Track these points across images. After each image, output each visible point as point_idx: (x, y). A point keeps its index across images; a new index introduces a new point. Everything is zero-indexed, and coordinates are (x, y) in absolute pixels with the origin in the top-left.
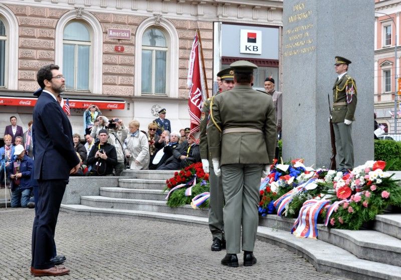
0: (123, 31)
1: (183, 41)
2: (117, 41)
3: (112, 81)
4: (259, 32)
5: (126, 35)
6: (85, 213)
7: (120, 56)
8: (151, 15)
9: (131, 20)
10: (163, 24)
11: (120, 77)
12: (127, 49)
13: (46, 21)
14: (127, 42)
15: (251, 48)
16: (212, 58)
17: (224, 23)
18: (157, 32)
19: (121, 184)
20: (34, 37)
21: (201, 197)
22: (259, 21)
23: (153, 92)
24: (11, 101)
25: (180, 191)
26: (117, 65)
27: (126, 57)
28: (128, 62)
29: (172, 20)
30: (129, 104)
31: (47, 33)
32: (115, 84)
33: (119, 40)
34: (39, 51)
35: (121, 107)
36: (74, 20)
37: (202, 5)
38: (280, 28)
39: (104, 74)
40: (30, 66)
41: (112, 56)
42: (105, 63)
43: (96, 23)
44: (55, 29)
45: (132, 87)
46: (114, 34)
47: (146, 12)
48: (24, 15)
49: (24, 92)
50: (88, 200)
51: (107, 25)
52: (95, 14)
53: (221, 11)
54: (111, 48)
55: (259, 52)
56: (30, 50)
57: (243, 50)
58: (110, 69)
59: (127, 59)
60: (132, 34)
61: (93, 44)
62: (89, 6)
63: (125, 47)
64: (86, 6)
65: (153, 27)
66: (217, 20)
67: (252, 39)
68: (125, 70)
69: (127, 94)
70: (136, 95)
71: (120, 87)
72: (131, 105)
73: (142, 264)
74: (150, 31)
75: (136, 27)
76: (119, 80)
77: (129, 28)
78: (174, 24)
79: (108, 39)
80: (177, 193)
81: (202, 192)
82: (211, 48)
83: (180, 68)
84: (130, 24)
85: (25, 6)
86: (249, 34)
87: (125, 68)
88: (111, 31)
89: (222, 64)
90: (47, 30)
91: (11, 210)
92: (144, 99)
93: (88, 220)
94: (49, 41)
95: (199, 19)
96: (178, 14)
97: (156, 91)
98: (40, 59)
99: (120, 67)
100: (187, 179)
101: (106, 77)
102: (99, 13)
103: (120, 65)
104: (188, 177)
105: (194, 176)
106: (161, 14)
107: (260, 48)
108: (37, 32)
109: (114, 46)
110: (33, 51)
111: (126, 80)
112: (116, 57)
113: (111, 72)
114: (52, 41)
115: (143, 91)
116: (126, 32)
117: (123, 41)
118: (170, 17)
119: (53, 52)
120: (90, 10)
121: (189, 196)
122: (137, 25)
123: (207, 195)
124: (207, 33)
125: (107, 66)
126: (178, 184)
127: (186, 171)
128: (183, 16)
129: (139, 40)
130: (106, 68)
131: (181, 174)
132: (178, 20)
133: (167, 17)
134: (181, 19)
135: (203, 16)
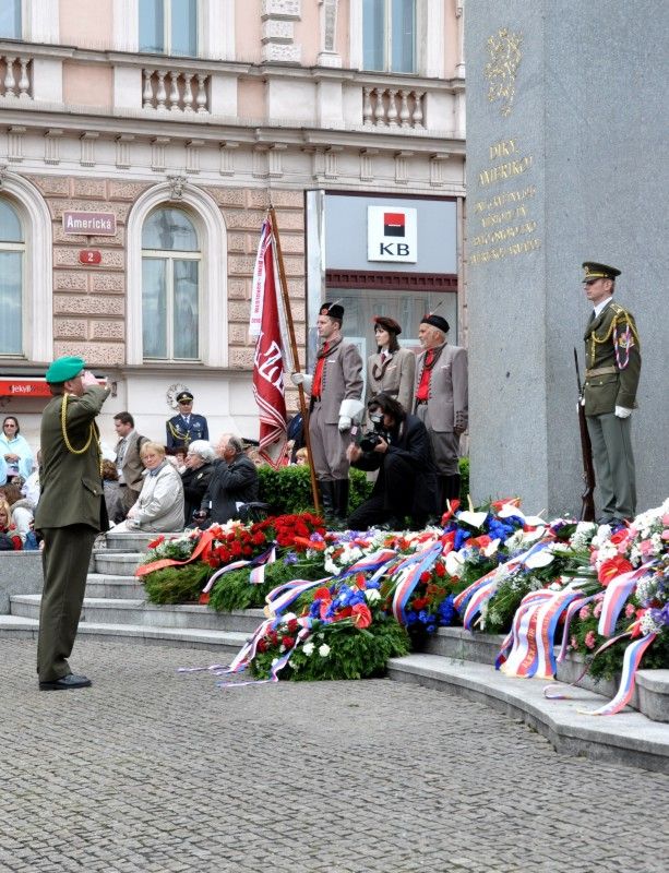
0: (98, 217)
1: (235, 236)
2: (85, 240)
3: (76, 332)
4: (410, 213)
5: (105, 225)
6: (21, 635)
7: (93, 275)
8: (161, 178)
9: (115, 192)
10: (188, 199)
11: (93, 323)
12: (108, 258)
14: (106, 240)
15: (394, 249)
16: (303, 274)
17: (329, 192)
18: (176, 217)
19: (102, 567)
21: (286, 590)
22: (410, 185)
23: (170, 357)
25: (237, 574)
26: (85, 294)
27: (107, 277)
28: (110, 286)
29: (209, 189)
30: (115, 383)
32: (83, 340)
33: (89, 237)
37: (279, 151)
38: (460, 200)
39: (57, 316)
41: (74, 275)
42: (57, 292)
43: (35, 199)
45: (122, 345)
46: (78, 223)
47: (149, 171)
50: (26, 604)
51: (62, 204)
52: (32, 178)
53: (322, 164)
54: (71, 257)
55: (412, 258)
57: (374, 254)
58: (70, 304)
59: (108, 282)
60: (120, 224)
61: (31, 249)
62: (19, 160)
63: (103, 252)
64: (12, 160)
65: (166, 205)
66: (313, 187)
67: (395, 227)
68: (103, 306)
69: (111, 362)
70: (130, 362)
71: (94, 346)
72: (120, 386)
73: (154, 745)
74: (159, 214)
75: (129, 206)
76: (92, 328)
77: (113, 211)
78: (214, 197)
79: (64, 237)
80: (231, 578)
81: (288, 580)
82: (302, 250)
83: (229, 300)
84: (114, 200)
86: (389, 217)
87: (104, 300)
88: (70, 218)
89: (327, 287)
92: (149, 371)
95: (273, 185)
96: (223, 174)
97: (177, 353)
99: (92, 299)
100: (256, 551)
101: (60, 322)
102: (42, 177)
103: (92, 294)
104: (258, 546)
105: (272, 545)
106: (184, 174)
107: (413, 250)
109: (77, 251)
111: (107, 328)
112: (83, 276)
113: (71, 310)
115: (146, 354)
116: (106, 217)
117: (99, 240)
118: (205, 182)
120: (21, 170)
121: (259, 584)
122: (130, 202)
123: (300, 586)
124: (290, 216)
125: (64, 297)
126: (234, 560)
127: (253, 531)
128: (236, 177)
129: (134, 236)
130: (62, 303)
131: (242, 539)
132: (222, 188)
133: (197, 182)
134: (230, 184)
135: (280, 176)
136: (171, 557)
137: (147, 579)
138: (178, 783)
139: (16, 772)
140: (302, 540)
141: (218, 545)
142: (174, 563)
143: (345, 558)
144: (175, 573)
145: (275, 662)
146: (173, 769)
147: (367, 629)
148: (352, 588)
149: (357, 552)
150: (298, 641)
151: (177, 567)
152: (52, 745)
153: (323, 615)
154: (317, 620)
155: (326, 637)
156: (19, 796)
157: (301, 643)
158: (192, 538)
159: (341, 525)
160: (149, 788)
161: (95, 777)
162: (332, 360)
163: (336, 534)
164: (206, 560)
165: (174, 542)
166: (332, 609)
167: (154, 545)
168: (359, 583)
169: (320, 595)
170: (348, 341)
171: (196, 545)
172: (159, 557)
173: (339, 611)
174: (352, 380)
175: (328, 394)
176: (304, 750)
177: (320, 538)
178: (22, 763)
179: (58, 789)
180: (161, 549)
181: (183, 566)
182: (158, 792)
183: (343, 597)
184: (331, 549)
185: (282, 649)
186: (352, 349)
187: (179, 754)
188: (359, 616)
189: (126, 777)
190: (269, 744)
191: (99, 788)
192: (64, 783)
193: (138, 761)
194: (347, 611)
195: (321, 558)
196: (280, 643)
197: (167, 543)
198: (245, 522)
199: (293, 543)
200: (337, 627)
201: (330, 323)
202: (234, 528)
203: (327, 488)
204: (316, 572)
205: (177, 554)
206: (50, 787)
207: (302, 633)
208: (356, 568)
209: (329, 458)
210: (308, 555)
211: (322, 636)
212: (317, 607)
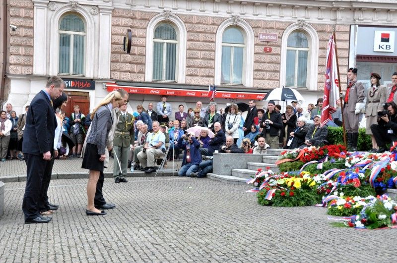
0: (271, 35)
1: (322, 42)
2: (266, 43)
3: (261, 76)
4: (392, 33)
5: (274, 38)
6: (235, 183)
7: (269, 56)
8: (295, 20)
9: (278, 26)
10: (305, 28)
11: (268, 73)
12: (274, 50)
13: (208, 28)
14: (274, 43)
15: (384, 47)
16: (348, 56)
18: (303, 36)
19: (264, 160)
20: (199, 41)
21: (330, 172)
22: (393, 22)
23: (295, 86)
24: (180, 92)
25: (312, 165)
26: (265, 63)
27: (273, 57)
28: (274, 60)
29: (313, 25)
31: (209, 37)
32: (264, 79)
33: (268, 42)
34: (203, 52)
36: (231, 26)
37: (341, 10)
39: (255, 70)
40: (196, 64)
41: (262, 56)
42: (255, 62)
43: (249, 29)
44: (216, 34)
45: (278, 82)
46: (264, 37)
47: (291, 18)
48: (191, 23)
49: (190, 85)
50: (237, 172)
51: (259, 30)
52: (248, 21)
53: (357, 15)
54: (261, 49)
55: (392, 50)
56: (196, 52)
57: (377, 49)
58: (260, 66)
60: (279, 37)
61: (247, 46)
62: (244, 14)
63: (273, 48)
64: (241, 14)
65: (296, 31)
66: (353, 23)
67: (385, 39)
68: (272, 67)
69: (274, 87)
71: (268, 81)
73: (275, 224)
74: (294, 34)
75: (283, 31)
76: (267, 75)
77: (277, 33)
78: (315, 27)
79: (258, 42)
80: (310, 167)
81: (331, 169)
82: (348, 47)
83: (319, 66)
84: (278, 29)
85: (192, 16)
86: (383, 35)
87: (272, 65)
88: (261, 35)
90: (210, 35)
93: (237, 188)
94: (210, 44)
95: (338, 23)
96: (319, 19)
97: (298, 85)
98: (203, 59)
99: (268, 65)
100: (320, 157)
101: (256, 73)
102: (252, 20)
103: (268, 63)
104: (321, 156)
105: (326, 155)
106: (304, 19)
107: (392, 47)
108: (201, 37)
109: (263, 47)
110: (198, 52)
111: (273, 75)
112: (265, 56)
113: (260, 69)
114: (213, 44)
116: (274, 35)
117: (271, 43)
118: (312, 22)
119: (213, 53)
120: (245, 18)
121: (320, 169)
122: (284, 29)
123: (335, 171)
124: (344, 34)
125: (258, 64)
126: (312, 160)
127: (319, 150)
128: (323, 20)
129: (284, 42)
130: (257, 66)
131: (315, 153)
132: (318, 24)
133: (309, 22)
134: (321, 23)
135: (341, 20)
136: (289, 158)
137: (280, 165)
138: (281, 237)
139: (225, 230)
140: (337, 154)
141: (306, 154)
142: (290, 160)
143: (353, 162)
144: (290, 164)
145: (323, 197)
146: (281, 233)
147: (359, 187)
148: (354, 172)
149: (358, 160)
150: (332, 191)
151: (291, 162)
152: (239, 221)
153: (342, 181)
154: (340, 183)
155: (343, 190)
156: (225, 238)
157: (333, 191)
158: (297, 151)
159: (354, 149)
160: (271, 239)
161: (253, 233)
162: (353, 88)
163: (350, 153)
164: (301, 160)
165: (290, 153)
166: (346, 180)
167: (283, 154)
168: (357, 171)
169: (342, 174)
170: (359, 81)
171: (298, 154)
172: (284, 158)
173: (349, 180)
174: (360, 95)
175: (351, 100)
176: (329, 229)
177: (344, 154)
178: (228, 227)
179: (239, 237)
180: (285, 155)
181: (293, 161)
182: (274, 240)
183: (350, 176)
184: (348, 158)
185: (326, 193)
187: (283, 227)
188: (355, 183)
189: (263, 234)
190: (317, 226)
191: (253, 237)
192: (241, 234)
193: (268, 229)
194: (351, 181)
195: (344, 161)
196: (325, 191)
197: (288, 153)
198: (317, 147)
199: (334, 155)
200: (347, 186)
201: (353, 75)
202: (313, 149)
203: (350, 136)
204: (342, 166)
205: (291, 157)
206: (236, 236)
207: (334, 188)
208: (356, 165)
209: (351, 124)
210: (339, 159)
211: (341, 189)
212: (340, 179)
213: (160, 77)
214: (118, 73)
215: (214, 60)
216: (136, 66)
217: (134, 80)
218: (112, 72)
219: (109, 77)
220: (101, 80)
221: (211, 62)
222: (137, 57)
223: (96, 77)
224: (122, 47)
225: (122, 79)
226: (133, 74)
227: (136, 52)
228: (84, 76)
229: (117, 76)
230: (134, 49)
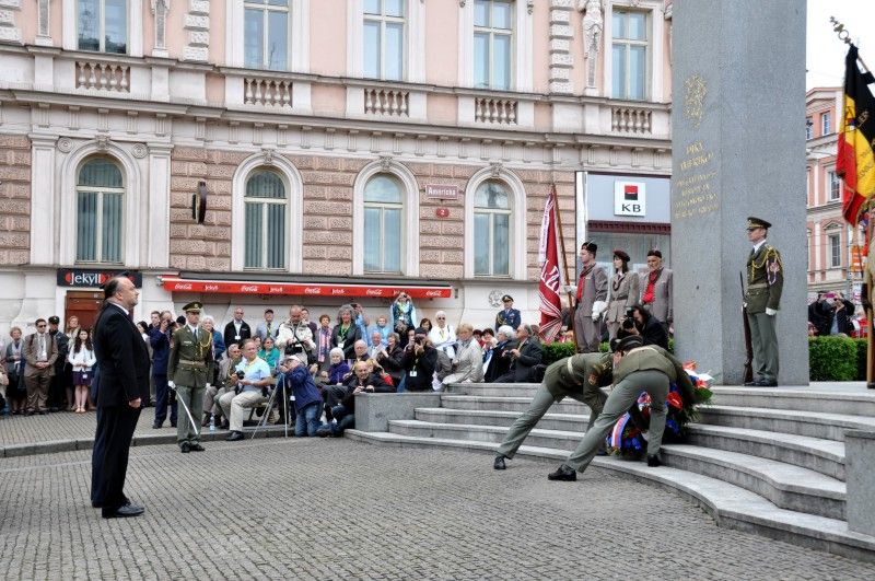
0: (448, 188)
1: (532, 200)
2: (439, 202)
3: (433, 258)
4: (642, 186)
5: (452, 193)
6: (393, 445)
7: (444, 223)
9: (459, 172)
10: (503, 177)
11: (444, 253)
12: (453, 213)
13: (339, 177)
14: (453, 202)
15: (631, 208)
16: (574, 223)
17: (590, 173)
18: (497, 188)
19: (444, 403)
20: (324, 199)
22: (641, 168)
23: (491, 273)
24: (293, 288)
26: (439, 235)
27: (452, 225)
28: (454, 230)
29: (516, 171)
30: (457, 290)
31: (342, 193)
32: (437, 263)
33: (442, 200)
34: (331, 219)
35: (446, 294)
36: (379, 174)
37: (560, 148)
39: (422, 248)
40: (319, 239)
41: (432, 223)
42: (423, 234)
43: (410, 178)
44: (353, 187)
45: (461, 266)
46: (435, 192)
47: (479, 160)
48: (311, 169)
49: (311, 276)
50: (398, 426)
51: (426, 180)
52: (408, 165)
53: (586, 155)
54: (430, 212)
55: (642, 213)
56: (319, 218)
57: (619, 211)
58: (430, 241)
59: (453, 227)
60: (461, 192)
61: (406, 207)
62: (400, 154)
63: (450, 210)
64: (395, 153)
65: (489, 181)
66: (581, 169)
67: (631, 194)
68: (450, 242)
69: (455, 276)
70: (466, 277)
71: (444, 267)
72: (460, 291)
74: (485, 187)
75: (466, 182)
76: (442, 256)
77: (456, 184)
78: (519, 175)
79: (426, 200)
82: (573, 208)
83: (528, 239)
84: (457, 178)
85: (311, 157)
86: (627, 188)
87: (451, 239)
88: (430, 188)
89: (589, 231)
90: (342, 189)
91: (293, 440)
92: (478, 283)
93: (398, 453)
94: (344, 204)
95: (556, 168)
96: (524, 162)
97: (496, 272)
98: (332, 230)
99: (443, 238)
101: (424, 252)
102: (413, 163)
103: (443, 235)
106: (500, 161)
107: (643, 208)
108: (328, 192)
109: (434, 208)
110: (323, 218)
111: (452, 256)
112: (438, 224)
113: (431, 245)
114: (349, 205)
115: (476, 272)
116: (452, 188)
117: (448, 202)
118: (514, 167)
119: (350, 219)
120: (401, 159)
122: (467, 179)
124: (566, 187)
125: (426, 237)
128: (532, 163)
129: (470, 200)
130: (425, 240)
132: (524, 170)
133: (508, 166)
134: (529, 168)
135: (560, 163)
162: (588, 278)
174: (600, 289)
175: (586, 299)
186: (600, 270)
201: (588, 254)
209: (586, 337)
213: (258, 263)
214: (184, 258)
215: (352, 231)
216: (214, 244)
217: (212, 269)
218: (173, 257)
219: (167, 266)
220: (153, 270)
221: (347, 234)
222: (217, 229)
223: (143, 265)
224: (190, 211)
225: (190, 268)
226: (209, 259)
227: (214, 221)
228: (122, 264)
229: (182, 263)
230: (211, 216)
